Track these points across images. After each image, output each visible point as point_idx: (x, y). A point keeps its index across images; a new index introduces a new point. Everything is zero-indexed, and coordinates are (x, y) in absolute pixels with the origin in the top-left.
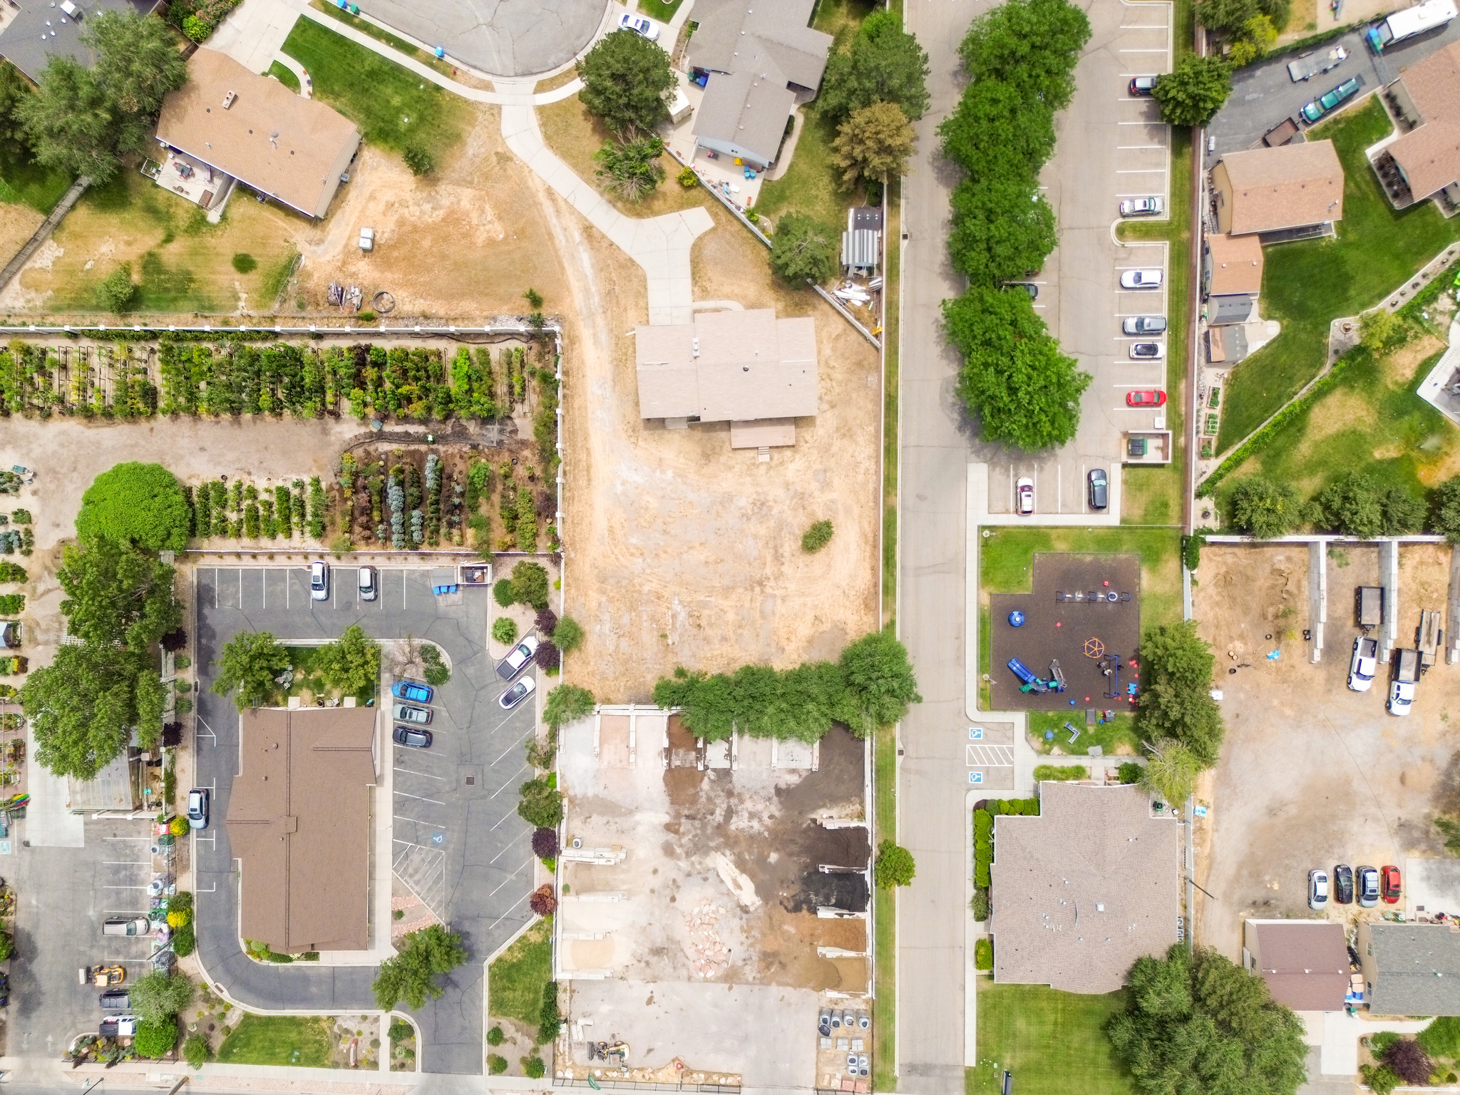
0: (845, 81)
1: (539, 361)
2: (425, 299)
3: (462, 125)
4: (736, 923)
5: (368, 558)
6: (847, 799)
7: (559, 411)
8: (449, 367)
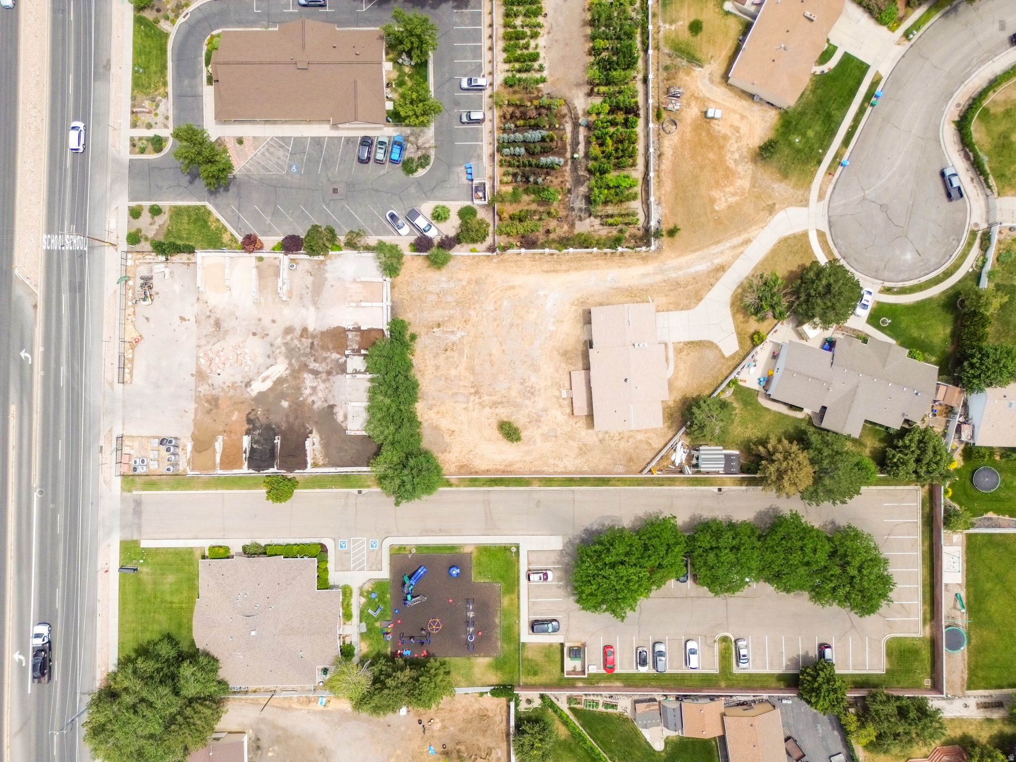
0: (827, 446)
1: (630, 236)
2: (672, 155)
3: (794, 179)
4: (238, 378)
5: (491, 117)
6: (327, 455)
7: (595, 250)
8: (625, 173)
